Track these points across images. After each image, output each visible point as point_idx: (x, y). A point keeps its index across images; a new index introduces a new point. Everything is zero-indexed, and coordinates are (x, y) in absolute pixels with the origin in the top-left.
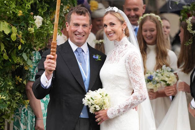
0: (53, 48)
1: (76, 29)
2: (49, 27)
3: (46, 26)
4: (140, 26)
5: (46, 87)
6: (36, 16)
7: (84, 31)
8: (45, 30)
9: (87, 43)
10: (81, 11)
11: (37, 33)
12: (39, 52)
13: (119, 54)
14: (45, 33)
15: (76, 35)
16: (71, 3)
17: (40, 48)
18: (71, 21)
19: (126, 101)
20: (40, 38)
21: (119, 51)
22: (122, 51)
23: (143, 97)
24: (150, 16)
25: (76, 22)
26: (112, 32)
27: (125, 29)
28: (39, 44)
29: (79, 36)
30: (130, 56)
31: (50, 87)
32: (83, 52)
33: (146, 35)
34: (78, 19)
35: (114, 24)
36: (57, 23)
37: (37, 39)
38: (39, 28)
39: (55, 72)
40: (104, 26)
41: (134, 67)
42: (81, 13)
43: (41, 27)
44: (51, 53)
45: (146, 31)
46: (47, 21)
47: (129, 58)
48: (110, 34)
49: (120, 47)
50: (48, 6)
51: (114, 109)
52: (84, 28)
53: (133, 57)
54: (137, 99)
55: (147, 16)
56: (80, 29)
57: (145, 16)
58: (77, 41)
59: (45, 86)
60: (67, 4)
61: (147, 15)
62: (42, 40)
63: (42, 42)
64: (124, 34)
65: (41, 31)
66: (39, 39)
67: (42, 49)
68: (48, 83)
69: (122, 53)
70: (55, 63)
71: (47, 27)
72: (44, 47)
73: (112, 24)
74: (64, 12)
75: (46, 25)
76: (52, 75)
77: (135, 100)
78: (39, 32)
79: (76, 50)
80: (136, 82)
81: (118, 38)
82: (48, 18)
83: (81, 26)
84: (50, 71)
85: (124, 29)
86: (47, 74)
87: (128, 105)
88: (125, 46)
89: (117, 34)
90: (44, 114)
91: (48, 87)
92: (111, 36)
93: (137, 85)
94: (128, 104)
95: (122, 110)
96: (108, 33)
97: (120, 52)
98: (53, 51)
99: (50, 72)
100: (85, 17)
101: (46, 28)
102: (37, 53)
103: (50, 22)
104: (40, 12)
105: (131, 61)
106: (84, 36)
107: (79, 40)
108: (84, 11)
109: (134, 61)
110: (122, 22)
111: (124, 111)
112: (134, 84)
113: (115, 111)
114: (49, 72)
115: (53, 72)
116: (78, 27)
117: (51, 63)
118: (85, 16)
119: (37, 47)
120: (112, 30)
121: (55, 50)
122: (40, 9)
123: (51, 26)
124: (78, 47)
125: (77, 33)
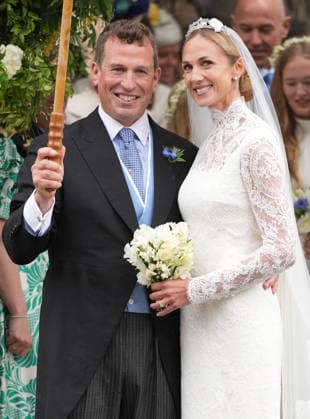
0: (56, 129)
1: (117, 79)
2: (40, 75)
3: (32, 73)
4: (276, 71)
5: (38, 231)
6: (6, 45)
7: (138, 85)
8: (30, 83)
9: (149, 117)
10: (131, 31)
11: (8, 90)
12: (11, 141)
13: (224, 145)
14: (30, 91)
15: (117, 95)
16: (97, 11)
17: (17, 128)
18: (105, 60)
19: (242, 266)
20: (17, 103)
21: (224, 138)
22: (232, 138)
23: (287, 260)
24: (303, 45)
25: (117, 62)
26: (206, 83)
27: (240, 79)
28: (14, 120)
29: (126, 98)
30: (251, 150)
31: (50, 232)
32: (136, 141)
33: (295, 94)
34: (124, 54)
35: (210, 62)
36: (65, 63)
37: (9, 106)
38: (14, 76)
39: (61, 193)
40: (185, 67)
41: (264, 179)
42: (130, 38)
43: (19, 76)
44: (50, 143)
45: (293, 84)
46: (34, 60)
47: (250, 155)
48: (200, 88)
49: (227, 126)
50: (36, 18)
51: (207, 279)
52: (140, 76)
53: (261, 153)
54: (272, 263)
55: (294, 44)
56: (128, 80)
57: (288, 43)
58: (120, 110)
59: (35, 230)
60: (87, 14)
61: (295, 40)
62: (22, 107)
63: (23, 115)
64: (237, 92)
65: (18, 84)
66: (15, 107)
67: (23, 133)
68: (43, 222)
69: (232, 141)
70: (62, 168)
71: (35, 74)
72: (27, 127)
73: (205, 62)
74: (80, 33)
75: (31, 69)
76: (52, 202)
77: (266, 264)
78: (14, 87)
79: (119, 136)
80: (269, 220)
81: (221, 101)
82: (39, 51)
83: (130, 73)
84: (49, 189)
85: (236, 78)
86: (40, 199)
87: (246, 276)
88: (238, 124)
89: (218, 90)
90: (29, 301)
91: (43, 232)
92: (203, 95)
93: (271, 227)
94: (246, 273)
95: (226, 287)
96: (194, 86)
97: (226, 139)
98: (55, 139)
99: (47, 194)
100: (142, 49)
101: (31, 78)
102: (7, 143)
103: (42, 61)
104: (16, 33)
105: (256, 163)
106: (137, 97)
107: (127, 110)
108: (139, 32)
109: (261, 163)
110: (233, 59)
111: (232, 290)
112: (264, 224)
113: (208, 288)
114: (44, 192)
115: (54, 192)
116: (124, 75)
117: (49, 169)
118: (141, 46)
119: (9, 128)
120: (205, 78)
121: (59, 134)
122: (16, 26)
123: (45, 72)
124: (122, 127)
125: (119, 91)
